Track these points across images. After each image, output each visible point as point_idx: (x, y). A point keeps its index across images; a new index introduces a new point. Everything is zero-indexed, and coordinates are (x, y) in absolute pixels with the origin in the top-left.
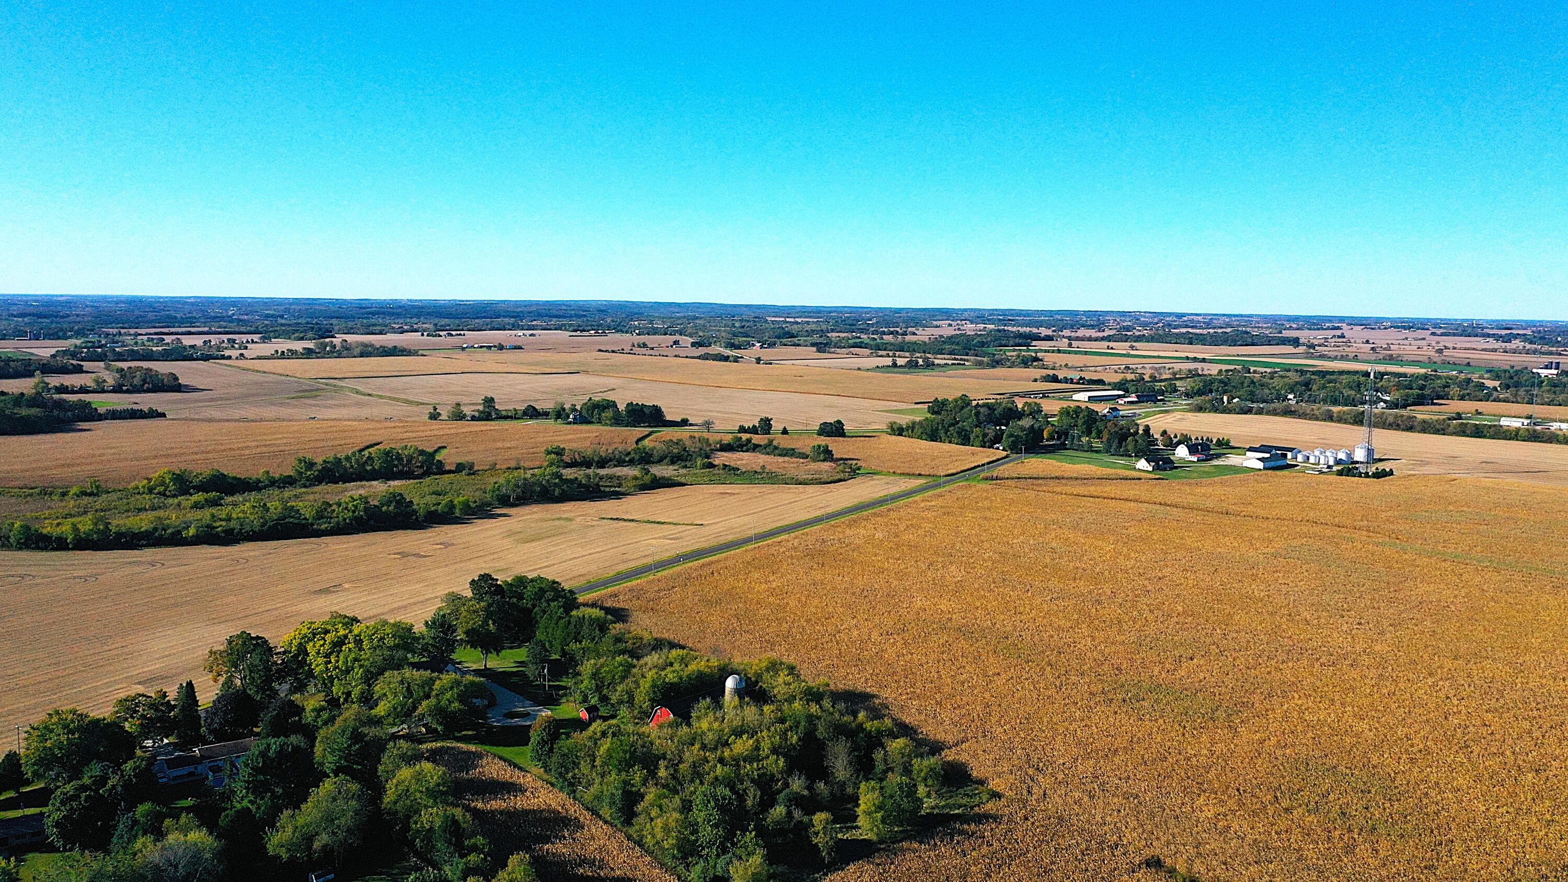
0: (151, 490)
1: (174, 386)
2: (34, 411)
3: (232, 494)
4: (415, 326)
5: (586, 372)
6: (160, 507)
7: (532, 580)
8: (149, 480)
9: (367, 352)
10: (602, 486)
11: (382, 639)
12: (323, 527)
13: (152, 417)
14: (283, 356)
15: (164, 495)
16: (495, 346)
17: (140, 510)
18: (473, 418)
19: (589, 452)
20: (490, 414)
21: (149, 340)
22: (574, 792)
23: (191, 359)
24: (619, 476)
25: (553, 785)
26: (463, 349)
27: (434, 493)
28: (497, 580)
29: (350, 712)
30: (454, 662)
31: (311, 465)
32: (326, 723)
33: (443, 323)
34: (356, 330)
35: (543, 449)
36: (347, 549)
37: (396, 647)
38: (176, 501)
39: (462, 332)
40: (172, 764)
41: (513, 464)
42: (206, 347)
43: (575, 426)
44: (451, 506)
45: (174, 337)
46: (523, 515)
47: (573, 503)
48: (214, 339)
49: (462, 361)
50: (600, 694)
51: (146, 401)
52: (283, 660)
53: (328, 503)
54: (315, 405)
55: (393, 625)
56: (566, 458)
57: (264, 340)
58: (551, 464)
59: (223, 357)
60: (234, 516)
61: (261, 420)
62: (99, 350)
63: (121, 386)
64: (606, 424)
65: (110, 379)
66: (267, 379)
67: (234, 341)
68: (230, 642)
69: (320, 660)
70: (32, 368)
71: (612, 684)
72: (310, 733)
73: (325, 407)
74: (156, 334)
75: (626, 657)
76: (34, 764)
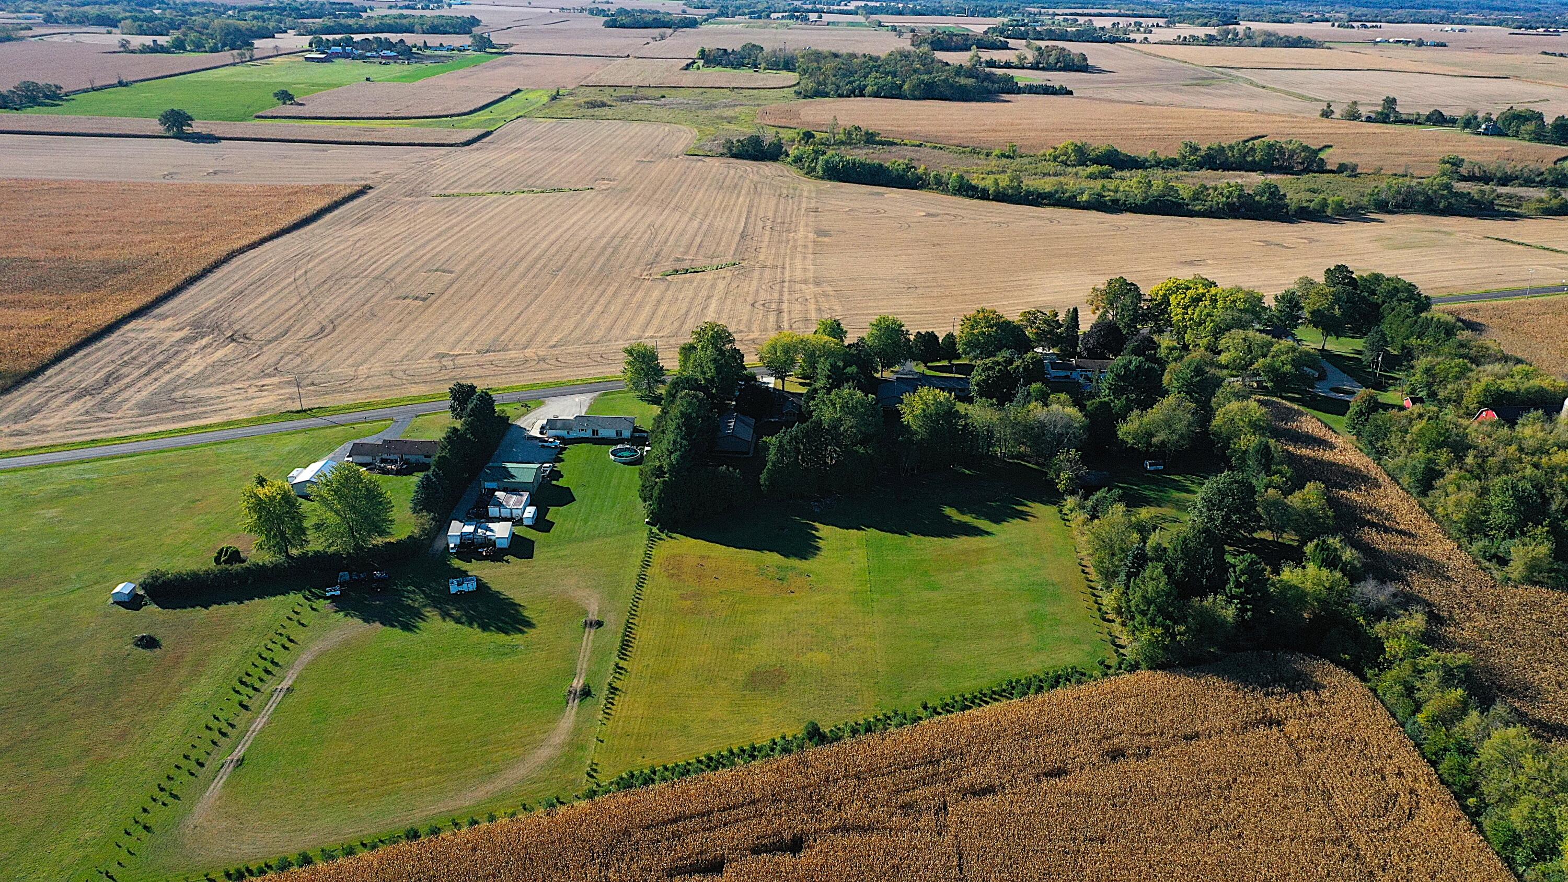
0: (1055, 160)
1: (1082, 67)
2: (971, 81)
3: (1122, 169)
4: (1327, 15)
5: (1517, 77)
6: (1061, 174)
7: (1388, 279)
8: (1055, 149)
9: (1270, 41)
10: (1497, 205)
11: (1234, 301)
12: (1197, 208)
13: (1061, 94)
14: (1185, 42)
15: (1066, 164)
16: (1414, 42)
17: (1045, 175)
18: (1369, 119)
19: (1492, 167)
20: (1388, 116)
21: (1065, 20)
22: (1380, 459)
23: (1099, 40)
24: (1521, 197)
25: (1361, 450)
26: (1376, 43)
27: (1309, 190)
28: (1352, 273)
29: (1196, 355)
30: (1293, 335)
31: (1195, 150)
32: (1175, 360)
33: (1359, 13)
34: (1261, 18)
35: (1438, 158)
36: (1215, 231)
37: (1245, 311)
38: (1075, 170)
39: (1379, 24)
40: (1054, 366)
41: (1401, 171)
42: (1114, 30)
43: (1485, 137)
44: (1324, 204)
45: (1087, 18)
46: (1398, 223)
47: (1458, 218)
48: (1123, 22)
49: (1371, 56)
50: (1429, 389)
51: (1058, 79)
52: (1148, 306)
53: (1205, 186)
54: (1207, 94)
55: (1247, 293)
56: (1463, 171)
57: (1170, 24)
58: (1444, 174)
59: (1128, 41)
60: (1121, 189)
61: (1155, 104)
62: (1023, 29)
63: (1038, 63)
64: (1524, 139)
65: (1030, 57)
66: (1168, 65)
67: (1140, 24)
68: (1110, 284)
69: (1179, 311)
70: (970, 42)
71: (1444, 382)
72: (1163, 364)
73: (1217, 96)
74: (1072, 14)
75: (1466, 361)
76: (964, 344)
